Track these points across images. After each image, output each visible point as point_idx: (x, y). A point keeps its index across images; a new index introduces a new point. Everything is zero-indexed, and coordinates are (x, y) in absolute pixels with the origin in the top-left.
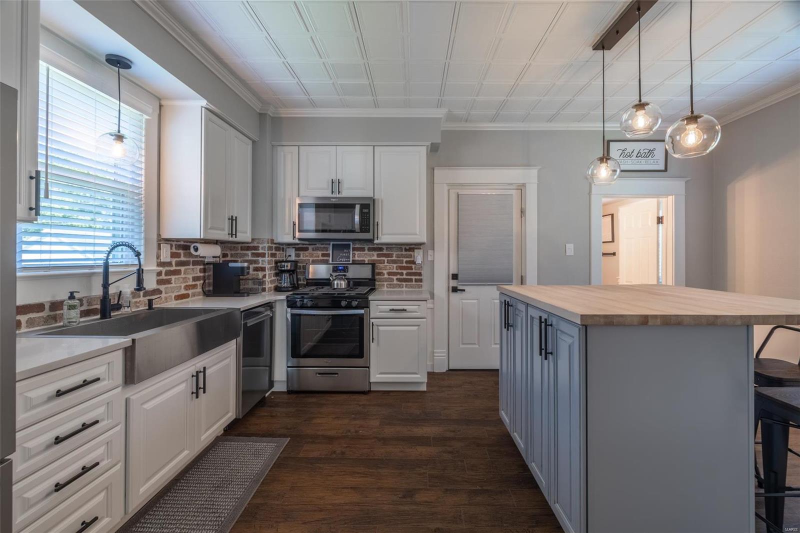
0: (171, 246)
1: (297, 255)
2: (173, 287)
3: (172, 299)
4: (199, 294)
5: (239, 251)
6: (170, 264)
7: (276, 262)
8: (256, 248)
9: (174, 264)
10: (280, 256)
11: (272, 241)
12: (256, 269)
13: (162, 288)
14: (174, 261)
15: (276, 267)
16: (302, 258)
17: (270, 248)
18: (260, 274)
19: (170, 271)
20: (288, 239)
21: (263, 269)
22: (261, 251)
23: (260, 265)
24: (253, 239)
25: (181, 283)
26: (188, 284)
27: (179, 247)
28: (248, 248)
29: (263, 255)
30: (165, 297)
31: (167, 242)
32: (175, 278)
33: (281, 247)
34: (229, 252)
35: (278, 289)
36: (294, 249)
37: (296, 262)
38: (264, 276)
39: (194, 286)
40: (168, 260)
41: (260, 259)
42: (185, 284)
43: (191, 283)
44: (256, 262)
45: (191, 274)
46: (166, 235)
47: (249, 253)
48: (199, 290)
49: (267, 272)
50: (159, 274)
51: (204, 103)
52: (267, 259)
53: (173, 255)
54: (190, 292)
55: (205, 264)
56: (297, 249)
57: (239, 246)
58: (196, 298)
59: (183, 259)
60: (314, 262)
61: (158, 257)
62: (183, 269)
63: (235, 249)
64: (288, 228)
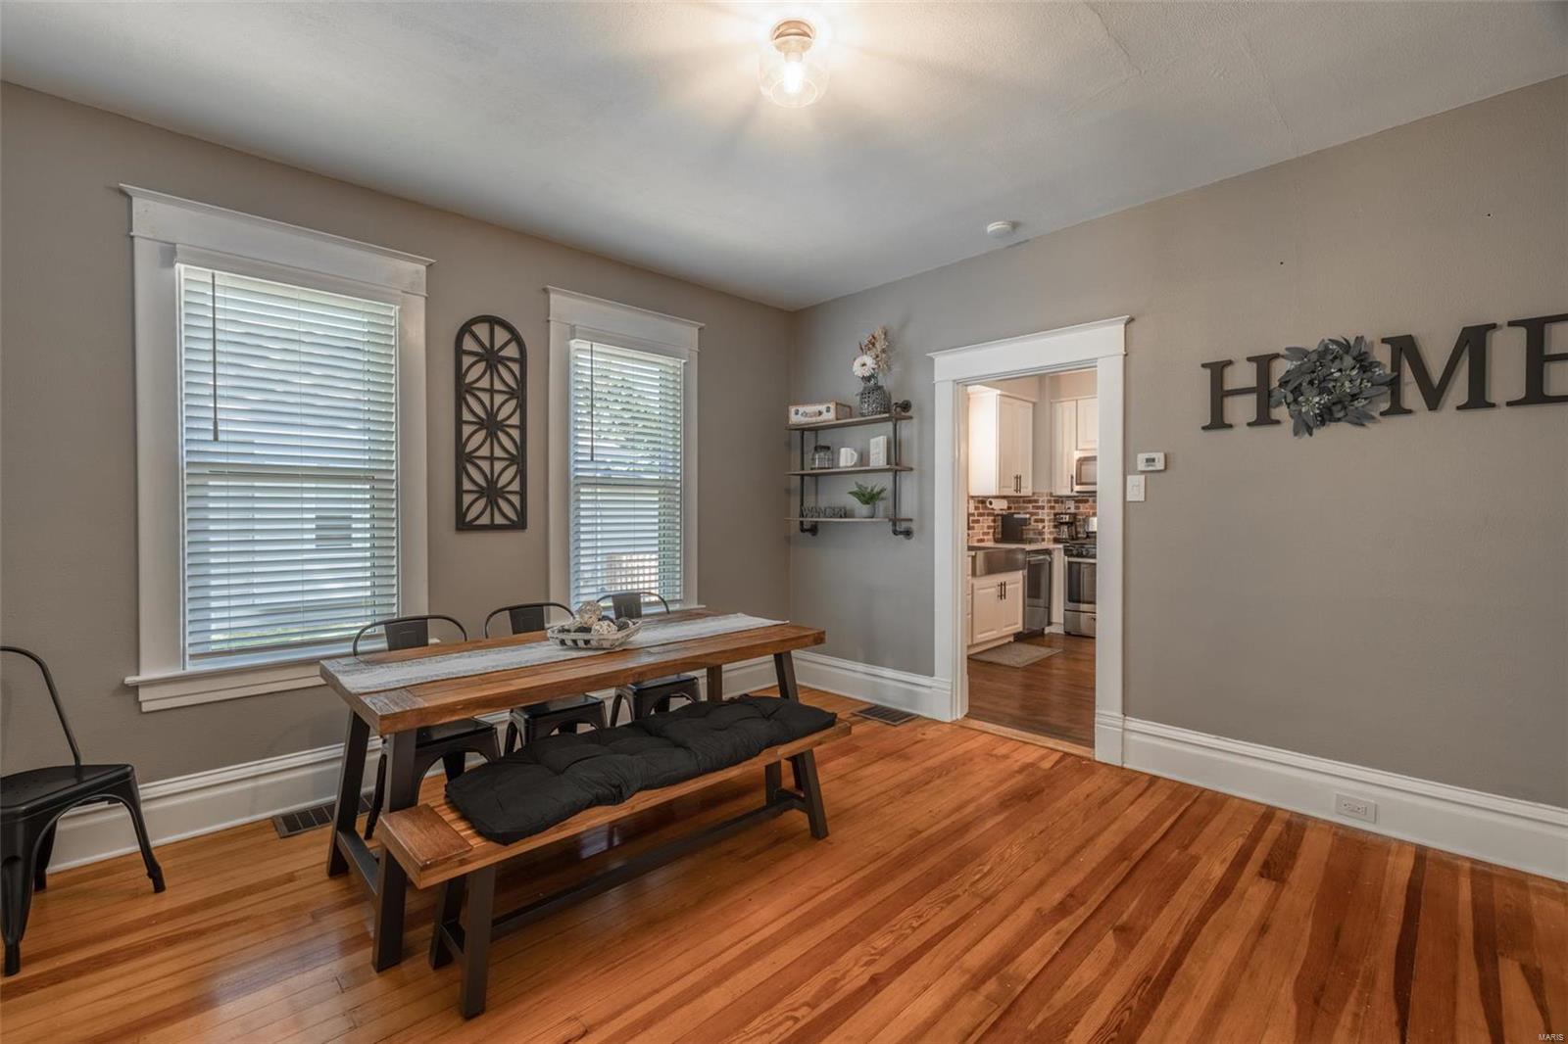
0: (975, 501)
1: (1077, 508)
5: (1021, 505)
6: (974, 515)
7: (1055, 515)
8: (1036, 501)
9: (976, 515)
10: (1059, 508)
11: (1051, 495)
12: (1036, 521)
14: (976, 512)
15: (1055, 520)
16: (1081, 510)
17: (1049, 501)
18: (1040, 525)
19: (974, 520)
20: (1066, 492)
21: (1042, 521)
22: (1040, 504)
23: (1040, 517)
24: (1034, 494)
25: (980, 530)
26: (984, 531)
27: (979, 502)
28: (1030, 502)
29: (1043, 508)
31: (973, 498)
33: (1060, 500)
34: (1013, 505)
35: (1056, 541)
36: (1073, 501)
37: (1075, 515)
38: (1044, 527)
39: (988, 533)
40: (973, 512)
41: (1040, 511)
42: (982, 531)
43: (986, 530)
44: (1036, 514)
45: (986, 523)
46: (972, 494)
47: (1030, 505)
48: (991, 537)
49: (1046, 524)
51: (999, 392)
52: (1046, 511)
53: (976, 508)
54: (985, 537)
55: (993, 515)
56: (1077, 502)
57: (1022, 499)
58: (990, 540)
59: (981, 511)
60: (1094, 515)
61: (968, 509)
62: (981, 518)
63: (1018, 502)
64: (1067, 481)
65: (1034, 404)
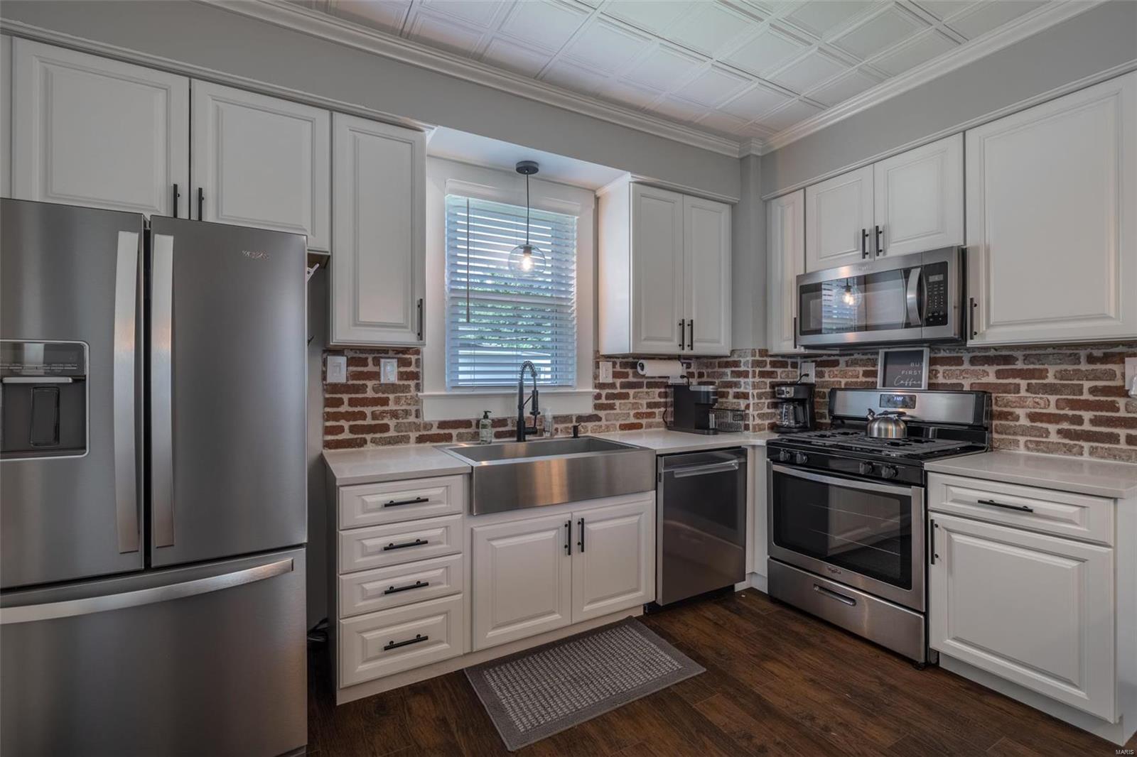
0: (614, 365)
1: (820, 375)
2: (617, 414)
3: (616, 428)
4: (658, 425)
5: (716, 369)
6: (613, 386)
7: (773, 386)
8: (736, 364)
9: (618, 385)
10: (781, 375)
11: (764, 353)
12: (737, 396)
13: (602, 414)
14: (618, 382)
15: (773, 395)
16: (827, 378)
17: (756, 364)
18: (742, 403)
19: (613, 394)
20: (789, 348)
21: (745, 396)
22: (742, 368)
23: (742, 390)
24: (733, 352)
25: (629, 409)
26: (639, 411)
27: (624, 365)
28: (727, 365)
29: (745, 374)
30: (606, 425)
31: (608, 359)
32: (620, 403)
33: (782, 361)
34: (704, 371)
35: (775, 429)
36: (814, 364)
37: (810, 387)
38: (748, 407)
39: (651, 415)
40: (610, 380)
41: (742, 380)
42: (636, 411)
43: (644, 410)
44: (736, 385)
45: (644, 398)
46: (606, 349)
47: (728, 371)
48: (658, 419)
49: (751, 401)
50: (598, 397)
51: (635, 177)
52: (750, 380)
53: (616, 375)
54: (644, 421)
55: (667, 386)
56: (819, 364)
57: (717, 361)
58: (653, 429)
59: (631, 379)
60: (849, 387)
61: (596, 377)
62: (631, 392)
63: (711, 365)
64: (788, 330)
65: (733, 205)
